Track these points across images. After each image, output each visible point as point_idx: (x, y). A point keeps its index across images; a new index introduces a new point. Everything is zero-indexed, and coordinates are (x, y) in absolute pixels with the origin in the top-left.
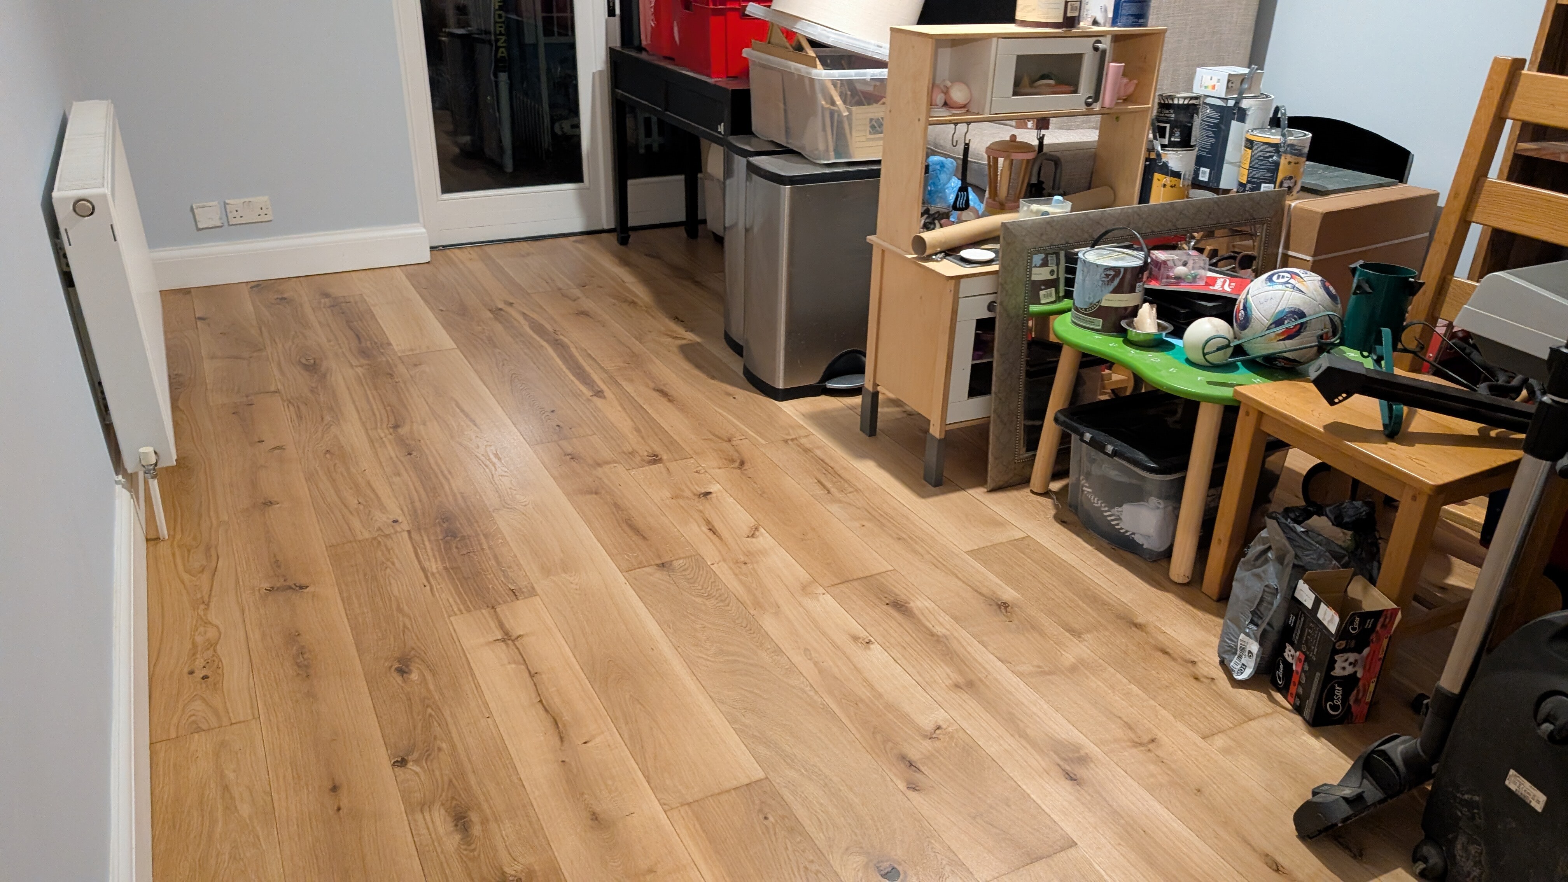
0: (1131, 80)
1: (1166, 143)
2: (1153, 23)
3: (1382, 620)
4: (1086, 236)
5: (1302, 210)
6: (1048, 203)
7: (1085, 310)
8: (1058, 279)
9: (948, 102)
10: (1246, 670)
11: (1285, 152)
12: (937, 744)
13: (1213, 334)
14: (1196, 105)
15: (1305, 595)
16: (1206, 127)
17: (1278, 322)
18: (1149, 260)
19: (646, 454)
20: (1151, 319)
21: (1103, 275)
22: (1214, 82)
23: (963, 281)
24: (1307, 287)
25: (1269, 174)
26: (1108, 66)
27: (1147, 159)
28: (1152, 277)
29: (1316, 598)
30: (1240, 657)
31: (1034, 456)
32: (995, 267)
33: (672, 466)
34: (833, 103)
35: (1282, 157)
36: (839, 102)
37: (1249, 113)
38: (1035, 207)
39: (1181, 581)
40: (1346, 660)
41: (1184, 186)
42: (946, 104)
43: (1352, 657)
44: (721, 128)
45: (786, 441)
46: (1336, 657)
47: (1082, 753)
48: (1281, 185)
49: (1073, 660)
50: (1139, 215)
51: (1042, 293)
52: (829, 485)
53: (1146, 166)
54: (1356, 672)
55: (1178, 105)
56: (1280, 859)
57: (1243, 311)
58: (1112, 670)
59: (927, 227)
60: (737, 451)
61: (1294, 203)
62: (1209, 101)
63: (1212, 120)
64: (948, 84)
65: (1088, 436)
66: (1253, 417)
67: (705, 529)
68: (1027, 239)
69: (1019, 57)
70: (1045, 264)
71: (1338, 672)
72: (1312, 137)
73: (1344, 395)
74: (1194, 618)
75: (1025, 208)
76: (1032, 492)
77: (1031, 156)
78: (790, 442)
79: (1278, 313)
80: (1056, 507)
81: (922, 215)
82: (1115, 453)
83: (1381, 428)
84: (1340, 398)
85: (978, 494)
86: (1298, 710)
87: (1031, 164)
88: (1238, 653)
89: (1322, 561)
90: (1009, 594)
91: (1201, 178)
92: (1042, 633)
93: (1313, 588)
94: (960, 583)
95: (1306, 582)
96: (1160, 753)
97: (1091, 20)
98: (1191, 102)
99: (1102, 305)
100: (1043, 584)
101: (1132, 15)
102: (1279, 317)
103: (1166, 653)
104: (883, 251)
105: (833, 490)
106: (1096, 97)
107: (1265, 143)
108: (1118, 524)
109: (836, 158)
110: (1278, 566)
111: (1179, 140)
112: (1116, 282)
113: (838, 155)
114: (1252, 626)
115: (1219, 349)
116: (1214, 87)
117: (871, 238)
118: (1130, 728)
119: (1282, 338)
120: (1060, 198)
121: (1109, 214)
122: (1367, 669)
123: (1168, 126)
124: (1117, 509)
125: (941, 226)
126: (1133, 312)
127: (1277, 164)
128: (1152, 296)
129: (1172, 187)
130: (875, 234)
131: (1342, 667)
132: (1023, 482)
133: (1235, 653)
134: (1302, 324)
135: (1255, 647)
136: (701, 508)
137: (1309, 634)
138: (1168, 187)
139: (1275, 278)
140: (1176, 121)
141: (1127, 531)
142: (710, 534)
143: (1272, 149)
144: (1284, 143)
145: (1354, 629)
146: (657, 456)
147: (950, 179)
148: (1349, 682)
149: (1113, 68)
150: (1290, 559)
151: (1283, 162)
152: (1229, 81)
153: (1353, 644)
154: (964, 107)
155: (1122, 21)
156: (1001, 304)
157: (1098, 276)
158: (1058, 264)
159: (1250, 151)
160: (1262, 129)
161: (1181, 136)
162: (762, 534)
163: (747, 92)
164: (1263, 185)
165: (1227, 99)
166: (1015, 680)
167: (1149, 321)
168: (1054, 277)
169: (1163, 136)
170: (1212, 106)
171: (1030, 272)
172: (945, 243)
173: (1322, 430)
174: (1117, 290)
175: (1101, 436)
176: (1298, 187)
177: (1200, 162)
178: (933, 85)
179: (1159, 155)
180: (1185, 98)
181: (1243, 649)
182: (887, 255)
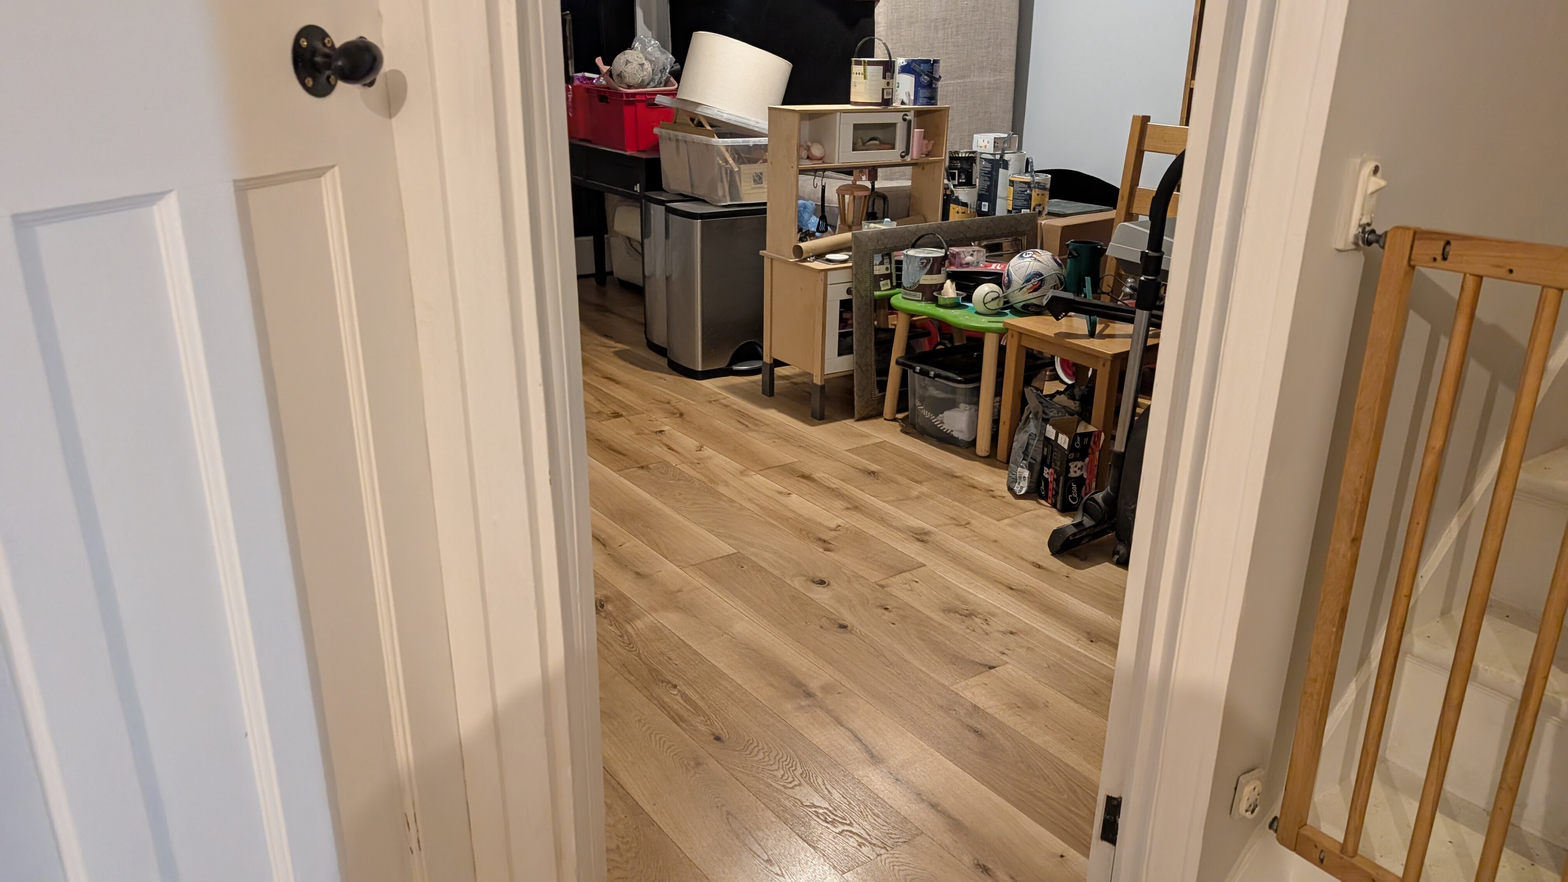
0: (929, 141)
1: (957, 183)
2: (940, 104)
3: (1093, 438)
4: (907, 242)
5: (1048, 225)
6: (881, 223)
7: (910, 288)
8: (891, 274)
9: (810, 156)
10: (1022, 487)
11: (1035, 187)
12: (839, 532)
13: (990, 290)
14: (974, 157)
15: (1051, 432)
16: (983, 174)
17: (1028, 281)
18: (948, 253)
19: (609, 413)
20: (951, 288)
21: (920, 263)
22: (986, 143)
23: (829, 272)
24: (1043, 259)
25: (1026, 203)
26: (913, 131)
27: (945, 195)
28: (951, 264)
29: (1056, 431)
30: (1019, 483)
31: (885, 395)
32: (850, 264)
33: (631, 418)
34: (728, 163)
35: (1033, 191)
36: (731, 161)
37: (1010, 163)
38: (872, 225)
39: (983, 455)
40: (1076, 466)
41: (971, 212)
42: (808, 158)
43: (1079, 464)
44: (637, 188)
45: (710, 402)
46: (1070, 464)
47: (926, 531)
48: (1034, 210)
49: (918, 494)
50: (941, 228)
51: (881, 283)
52: (746, 423)
53: (944, 200)
54: (1083, 474)
55: (962, 157)
56: (1040, 563)
57: (1007, 278)
58: (942, 497)
59: (801, 240)
60: (675, 408)
61: (1043, 222)
62: (983, 156)
63: (987, 169)
64: (810, 144)
65: (918, 369)
66: (1016, 336)
67: (665, 448)
68: (869, 244)
69: (855, 126)
70: (882, 263)
71: (1072, 474)
72: (1052, 177)
73: (1064, 314)
74: (993, 472)
75: (866, 227)
76: (885, 419)
77: (867, 193)
78: (713, 402)
79: (1028, 274)
80: (902, 426)
81: (798, 232)
82: (936, 376)
83: (1087, 333)
84: (1062, 316)
85: (849, 422)
86: (1054, 506)
87: (868, 198)
88: (1018, 481)
89: (1060, 414)
90: (874, 467)
91: (983, 210)
92: (898, 483)
93: (1054, 427)
94: (843, 465)
95: (1050, 425)
96: (972, 528)
97: (900, 102)
98: (970, 155)
99: (921, 282)
100: (896, 462)
101: (926, 98)
102: (1028, 277)
103: (974, 487)
104: (772, 259)
105: (750, 425)
106: (907, 151)
107: (1021, 182)
108: (942, 426)
109: (731, 201)
110: (1036, 421)
111: (964, 181)
112: (928, 267)
113: (732, 200)
114: (1024, 462)
115: (993, 300)
116: (986, 146)
117: (762, 252)
118: (954, 519)
119: (1031, 290)
120: (889, 220)
121: (922, 228)
122: (1090, 472)
123: (957, 171)
124: (940, 415)
125: (811, 240)
126: (941, 287)
127: (1030, 196)
128: (951, 276)
129: (963, 213)
130: (765, 249)
131: (1075, 470)
132: (879, 414)
133: (1016, 482)
134: (1042, 280)
135: (1026, 473)
136: (659, 438)
137: (1055, 455)
138: (960, 213)
139: (1024, 255)
140: (961, 168)
141: (948, 430)
142: (670, 451)
143: (1024, 185)
144: (1033, 182)
145: (1078, 445)
146: (618, 413)
147: (811, 217)
148: (1080, 481)
149: (917, 132)
150: (1041, 415)
151: (1034, 194)
152: (995, 142)
153: (1078, 455)
154: (820, 159)
155: (920, 102)
156: (856, 288)
157: (917, 264)
158: (890, 263)
159: (1012, 188)
160: (1020, 173)
161: (966, 178)
162: (706, 449)
163: (657, 161)
164: (1023, 210)
165: (995, 154)
166: (882, 504)
167: (951, 290)
168: (889, 272)
169: (954, 179)
170: (986, 160)
171: (873, 268)
172: (815, 250)
173: (1053, 335)
174: (930, 272)
175: (926, 367)
176: (1046, 212)
177: (981, 198)
178: (800, 146)
179: (952, 192)
180: (966, 153)
181: (1020, 478)
182: (775, 262)
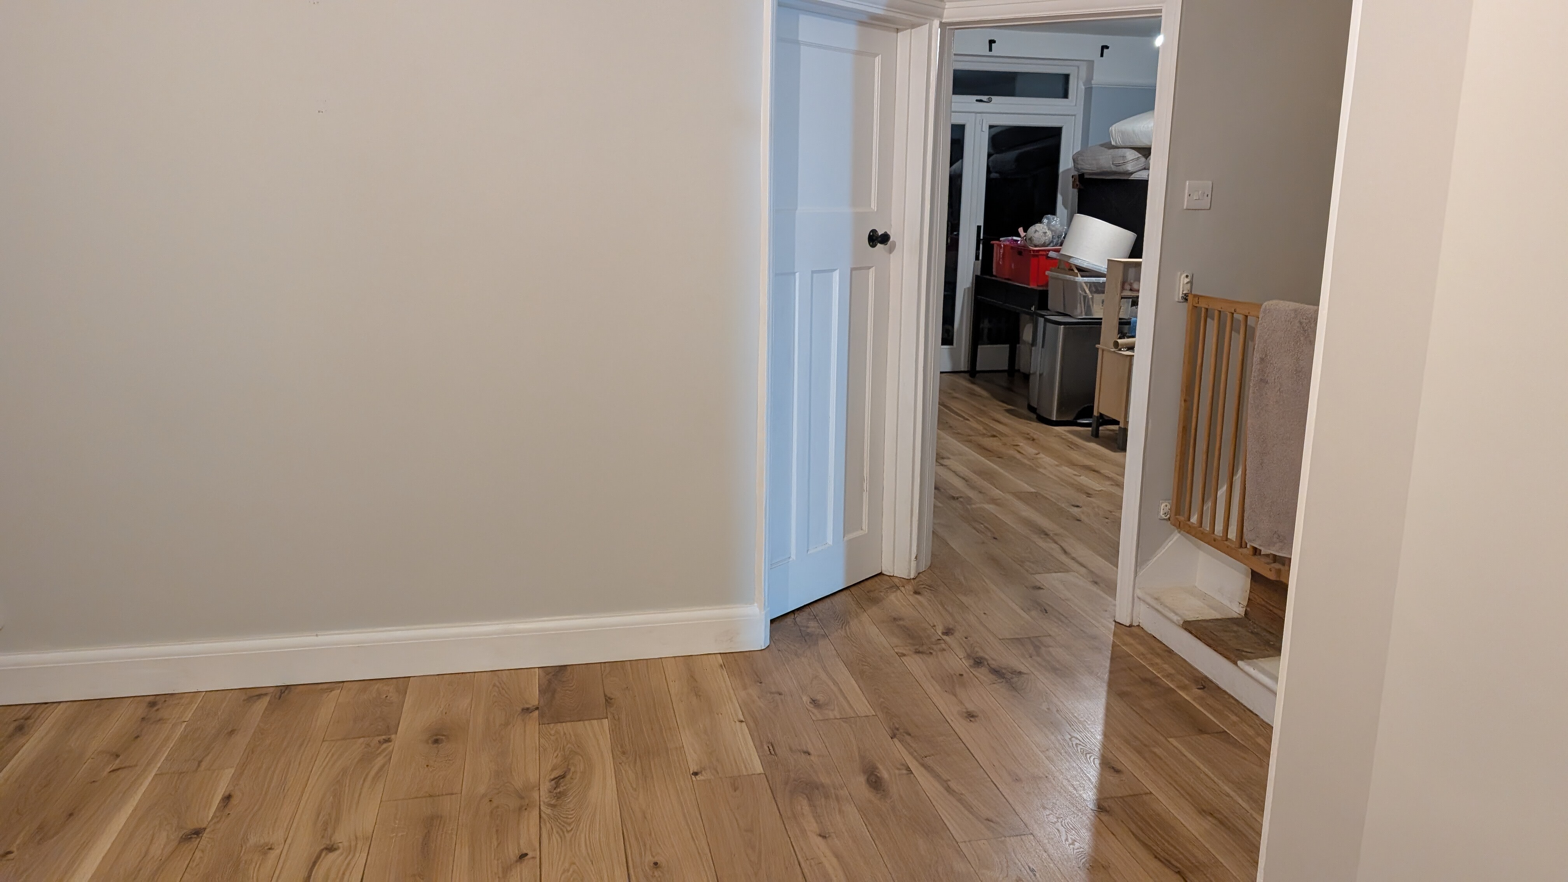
9: (1131, 288)
19: (990, 434)
33: (1002, 438)
34: (1086, 293)
36: (1087, 291)
44: (1033, 309)
59: (1120, 338)
60: (1032, 436)
64: (1131, 281)
67: (1017, 452)
78: (1056, 436)
104: (1102, 350)
109: (1086, 315)
117: (1097, 346)
130: (1099, 344)
136: (1015, 448)
146: (995, 436)
162: (1041, 455)
163: (1047, 291)
182: (1105, 352)
